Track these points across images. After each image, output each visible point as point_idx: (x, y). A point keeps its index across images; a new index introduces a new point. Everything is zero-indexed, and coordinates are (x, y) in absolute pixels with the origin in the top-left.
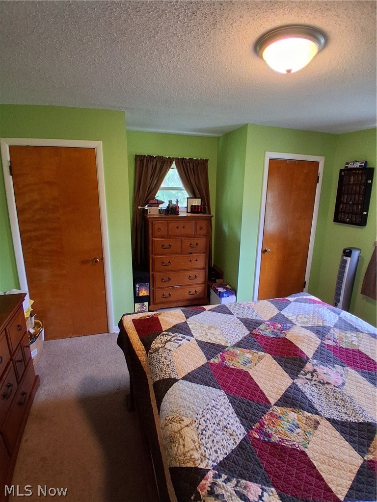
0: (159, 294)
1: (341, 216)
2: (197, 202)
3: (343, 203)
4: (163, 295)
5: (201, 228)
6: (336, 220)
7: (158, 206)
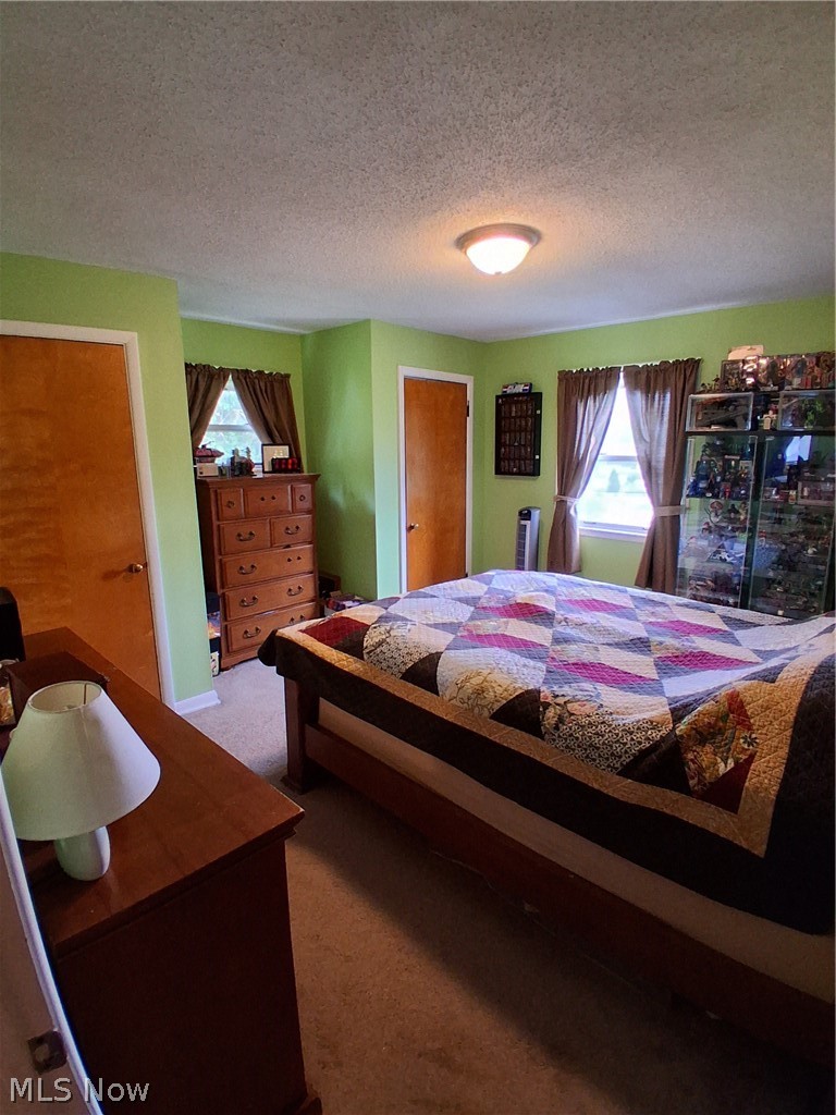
0: (237, 633)
1: (504, 464)
2: (282, 452)
3: (505, 445)
4: (246, 632)
5: (302, 498)
6: (499, 471)
7: (213, 461)
